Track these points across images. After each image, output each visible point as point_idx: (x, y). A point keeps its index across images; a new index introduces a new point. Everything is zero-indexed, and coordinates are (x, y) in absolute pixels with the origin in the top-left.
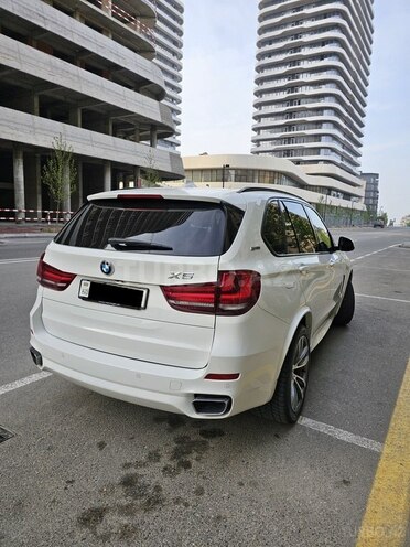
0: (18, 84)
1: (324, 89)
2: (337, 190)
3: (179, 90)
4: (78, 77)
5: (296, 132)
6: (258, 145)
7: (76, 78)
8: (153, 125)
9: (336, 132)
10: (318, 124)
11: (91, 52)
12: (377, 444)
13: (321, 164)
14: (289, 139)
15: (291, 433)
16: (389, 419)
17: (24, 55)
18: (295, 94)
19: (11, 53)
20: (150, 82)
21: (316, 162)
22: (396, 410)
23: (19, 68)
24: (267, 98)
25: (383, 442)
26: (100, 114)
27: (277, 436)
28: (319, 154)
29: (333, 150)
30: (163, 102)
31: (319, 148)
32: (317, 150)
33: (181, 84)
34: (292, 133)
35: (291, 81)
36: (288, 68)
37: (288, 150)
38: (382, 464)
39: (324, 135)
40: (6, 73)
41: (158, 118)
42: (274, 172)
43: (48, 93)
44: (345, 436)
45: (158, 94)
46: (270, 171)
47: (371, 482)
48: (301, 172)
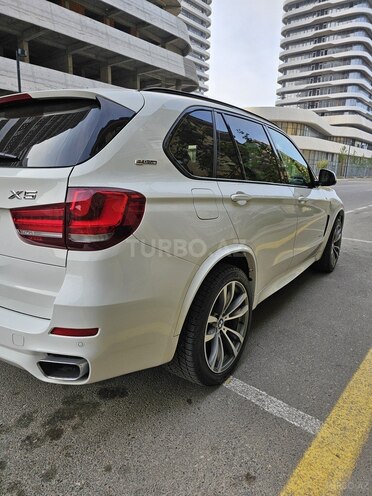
0: (55, 45)
1: (353, 38)
2: (362, 141)
3: (208, 47)
4: (107, 34)
5: (321, 83)
6: (283, 98)
7: (104, 37)
8: (179, 80)
9: (363, 82)
10: (345, 73)
11: (119, 10)
12: (314, 422)
13: (346, 115)
14: (314, 91)
15: (210, 398)
16: (342, 388)
17: (56, 16)
18: (322, 44)
19: (45, 15)
20: (175, 37)
21: (342, 112)
22: (356, 375)
23: (52, 29)
24: (293, 50)
25: (323, 419)
26: (129, 71)
27: (189, 401)
28: (344, 104)
29: (359, 100)
30: (188, 57)
31: (345, 98)
32: (342, 101)
33: (210, 41)
34: (317, 84)
35: (319, 31)
36: (315, 18)
37: (313, 102)
38: (311, 453)
39: (350, 85)
40: (41, 33)
41: (182, 73)
42: (297, 123)
43: (80, 51)
44: (276, 407)
45: (184, 50)
46: (293, 123)
47: (285, 481)
48: (325, 123)
